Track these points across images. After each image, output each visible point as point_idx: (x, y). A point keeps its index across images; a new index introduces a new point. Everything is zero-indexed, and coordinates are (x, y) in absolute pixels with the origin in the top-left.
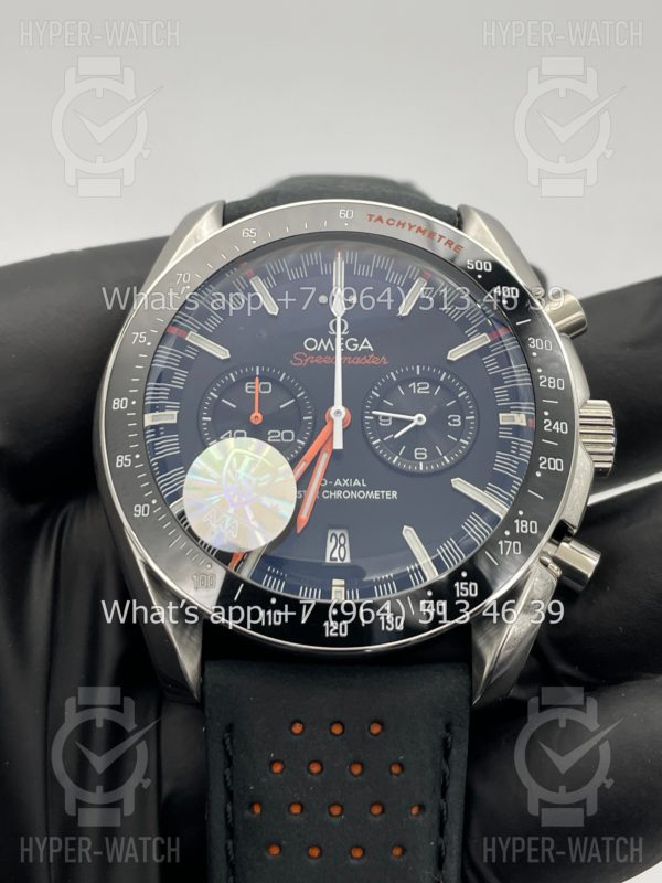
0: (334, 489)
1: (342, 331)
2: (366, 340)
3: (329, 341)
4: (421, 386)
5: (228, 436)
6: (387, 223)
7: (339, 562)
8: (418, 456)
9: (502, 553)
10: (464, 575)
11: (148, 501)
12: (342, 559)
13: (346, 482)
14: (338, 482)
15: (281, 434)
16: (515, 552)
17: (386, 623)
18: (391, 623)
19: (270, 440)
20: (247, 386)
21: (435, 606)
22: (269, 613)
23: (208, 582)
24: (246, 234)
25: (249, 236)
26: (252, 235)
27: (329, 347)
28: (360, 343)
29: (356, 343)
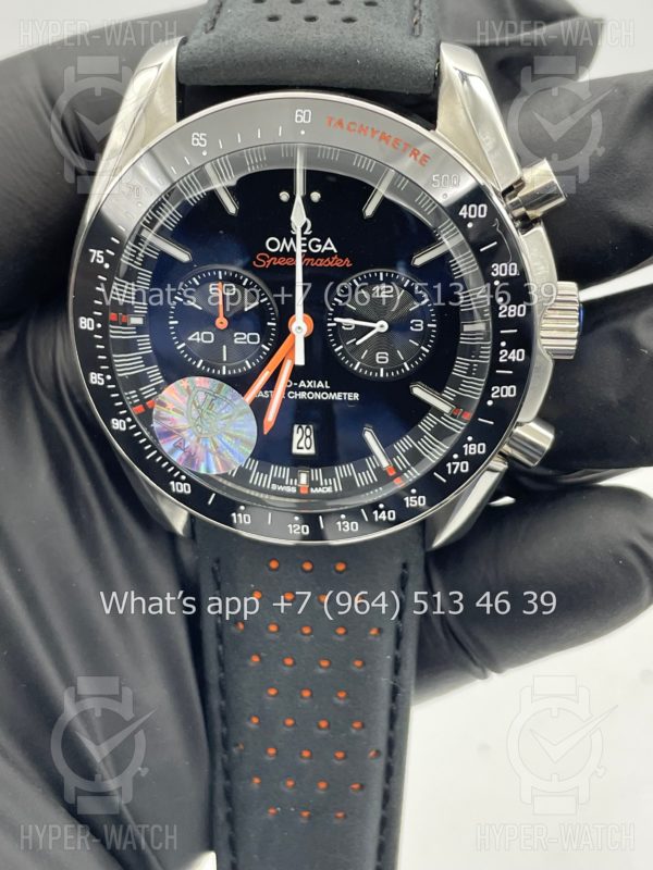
0: (298, 390)
1: (304, 233)
2: (329, 241)
4: (385, 290)
5: (195, 337)
6: (349, 128)
7: (305, 452)
8: (380, 360)
9: (450, 472)
10: (414, 491)
11: (123, 417)
12: (308, 449)
13: (310, 383)
14: (302, 384)
15: (247, 336)
16: (462, 470)
17: (343, 527)
18: (347, 526)
19: (236, 342)
20: (211, 288)
21: (387, 514)
22: (240, 515)
23: (184, 489)
24: (195, 142)
25: (198, 144)
26: (202, 143)
27: (292, 248)
28: (323, 243)
29: (319, 243)
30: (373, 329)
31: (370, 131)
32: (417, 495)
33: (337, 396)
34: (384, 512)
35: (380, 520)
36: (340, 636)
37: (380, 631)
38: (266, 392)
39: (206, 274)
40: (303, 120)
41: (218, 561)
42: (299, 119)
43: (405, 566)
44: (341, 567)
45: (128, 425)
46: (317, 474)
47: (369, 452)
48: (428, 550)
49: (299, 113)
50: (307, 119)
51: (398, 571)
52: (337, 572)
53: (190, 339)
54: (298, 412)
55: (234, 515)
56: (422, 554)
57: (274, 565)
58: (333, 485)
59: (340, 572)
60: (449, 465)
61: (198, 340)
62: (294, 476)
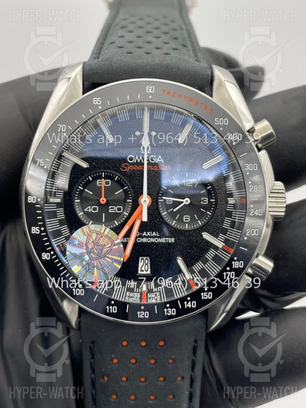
0: (143, 237)
1: (147, 152)
3: (141, 157)
5: (88, 209)
6: (173, 95)
8: (185, 220)
9: (225, 278)
10: (206, 289)
11: (49, 252)
12: (146, 271)
13: (149, 233)
14: (145, 234)
15: (116, 208)
16: (231, 277)
17: (167, 312)
18: (170, 312)
19: (110, 211)
20: (98, 182)
21: (191, 304)
22: (111, 307)
23: (80, 292)
24: (95, 102)
25: (97, 103)
26: (99, 102)
27: (141, 161)
28: (157, 158)
29: (155, 158)
30: (182, 202)
31: (183, 97)
32: (207, 291)
33: (163, 240)
34: (190, 303)
35: (188, 307)
36: (161, 382)
37: (183, 378)
38: (125, 239)
39: (96, 174)
40: (150, 91)
42: (148, 91)
43: (196, 341)
44: (162, 343)
45: (52, 256)
46: (152, 285)
47: (180, 271)
48: (208, 332)
49: (148, 88)
50: (152, 91)
51: (193, 344)
52: (160, 346)
53: (86, 210)
54: (139, 250)
55: (108, 307)
56: (205, 334)
57: (125, 343)
58: (160, 291)
59: (162, 346)
60: (225, 274)
61: (90, 211)
62: (139, 286)
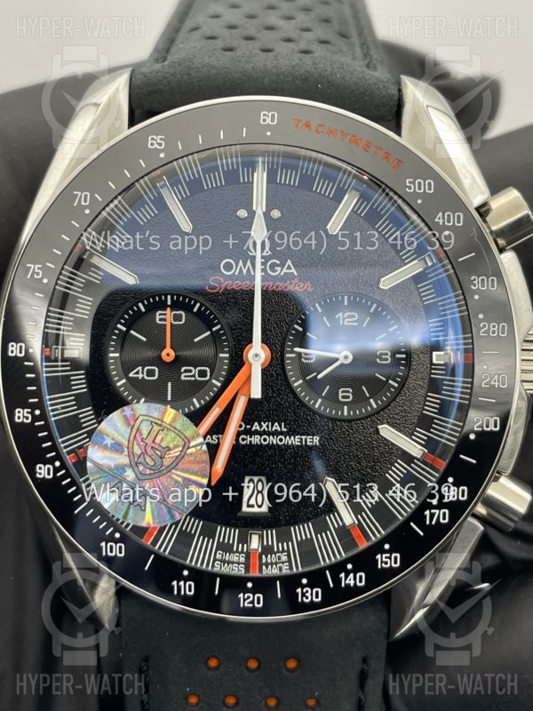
0: (251, 433)
1: (262, 252)
2: (289, 262)
3: (249, 264)
4: (349, 317)
5: (137, 373)
6: (317, 131)
7: (256, 510)
8: (343, 397)
9: (428, 522)
10: (387, 546)
11: (51, 461)
12: (260, 507)
13: (264, 426)
14: (256, 426)
15: (195, 371)
16: (442, 521)
17: (303, 595)
18: (309, 594)
19: (183, 378)
20: (158, 315)
21: (355, 579)
22: (182, 583)
23: (117, 550)
24: (152, 144)
25: (156, 146)
26: (160, 144)
27: (248, 270)
28: (282, 266)
29: (279, 266)
30: (337, 360)
31: (339, 135)
32: (390, 551)
33: (295, 441)
34: (352, 575)
35: (348, 586)
38: (214, 437)
39: (154, 299)
40: (269, 121)
41: (146, 659)
42: (265, 120)
43: (365, 661)
44: (292, 664)
45: (56, 470)
46: (271, 536)
47: (331, 507)
48: (391, 640)
49: (264, 115)
50: (273, 121)
51: (358, 667)
52: (288, 670)
53: (131, 375)
54: (245, 461)
55: (175, 583)
56: (385, 644)
57: (213, 663)
58: (288, 551)
59: (292, 671)
60: (427, 513)
61: (140, 376)
62: (244, 539)
